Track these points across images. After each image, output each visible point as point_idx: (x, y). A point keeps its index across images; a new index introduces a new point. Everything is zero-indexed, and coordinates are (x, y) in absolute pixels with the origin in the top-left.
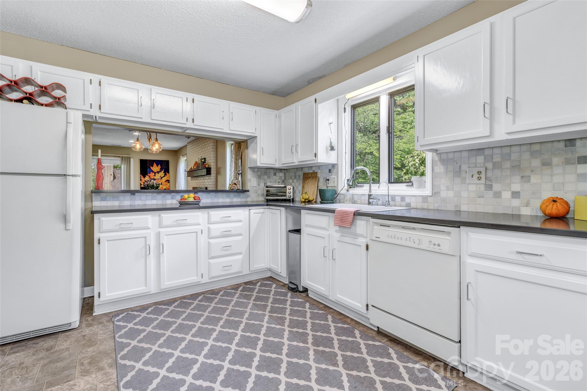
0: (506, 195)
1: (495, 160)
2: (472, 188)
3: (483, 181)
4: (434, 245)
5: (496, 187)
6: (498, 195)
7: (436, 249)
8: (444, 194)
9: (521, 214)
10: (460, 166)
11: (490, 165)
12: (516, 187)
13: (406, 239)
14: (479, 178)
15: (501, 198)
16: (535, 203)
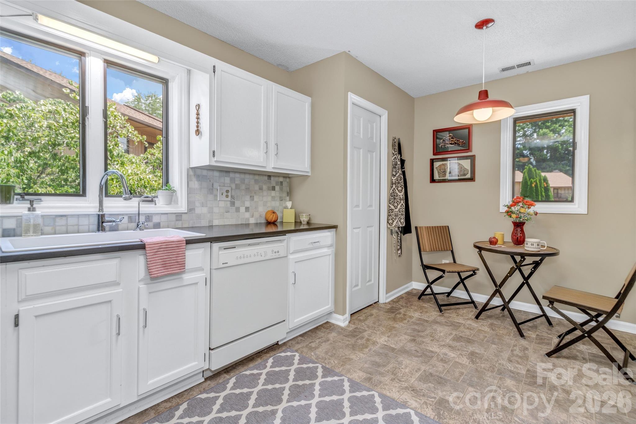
0: (242, 209)
1: (237, 182)
2: (222, 204)
3: (229, 199)
4: (275, 252)
5: (237, 204)
6: (238, 210)
8: (199, 210)
9: (250, 223)
10: (213, 184)
11: (233, 186)
12: (247, 204)
13: (255, 255)
14: (227, 196)
15: (239, 212)
16: (257, 215)
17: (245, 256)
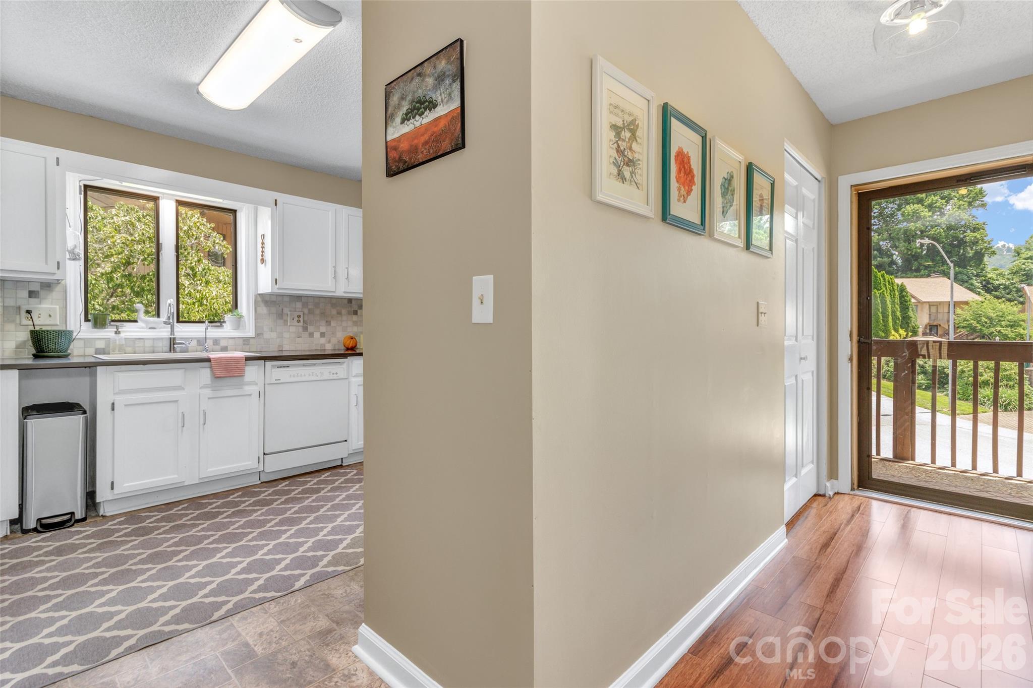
0: (317, 335)
1: (310, 307)
2: (293, 329)
3: (301, 324)
4: (333, 374)
5: (311, 329)
6: (311, 335)
7: (335, 377)
8: (267, 335)
9: (326, 349)
10: (282, 310)
11: (306, 311)
12: (323, 329)
13: (309, 375)
14: (299, 321)
15: (313, 337)
16: (334, 340)
17: (299, 375)
